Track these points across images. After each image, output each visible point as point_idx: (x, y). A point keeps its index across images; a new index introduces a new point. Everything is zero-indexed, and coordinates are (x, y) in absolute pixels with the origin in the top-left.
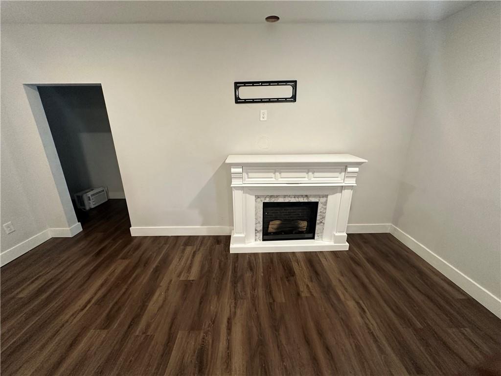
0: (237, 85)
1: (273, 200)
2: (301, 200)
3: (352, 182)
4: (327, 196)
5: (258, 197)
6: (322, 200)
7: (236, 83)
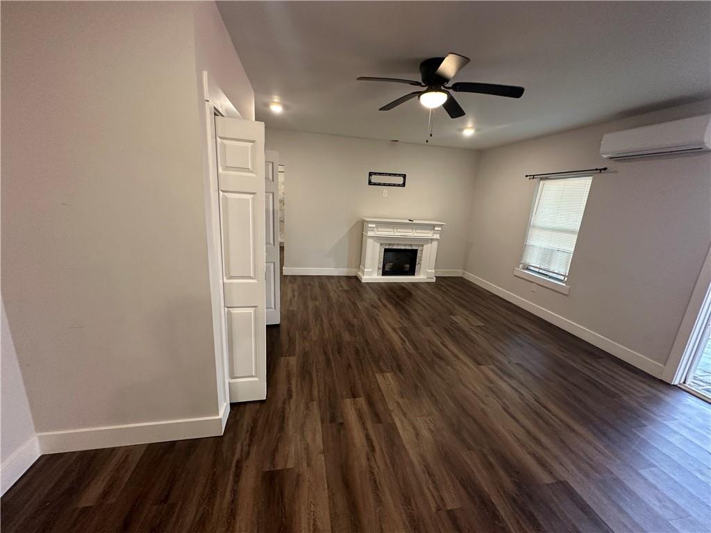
0: (371, 174)
1: (390, 247)
2: (408, 248)
3: (437, 236)
4: (423, 246)
5: (381, 245)
6: (420, 248)
7: (370, 173)
